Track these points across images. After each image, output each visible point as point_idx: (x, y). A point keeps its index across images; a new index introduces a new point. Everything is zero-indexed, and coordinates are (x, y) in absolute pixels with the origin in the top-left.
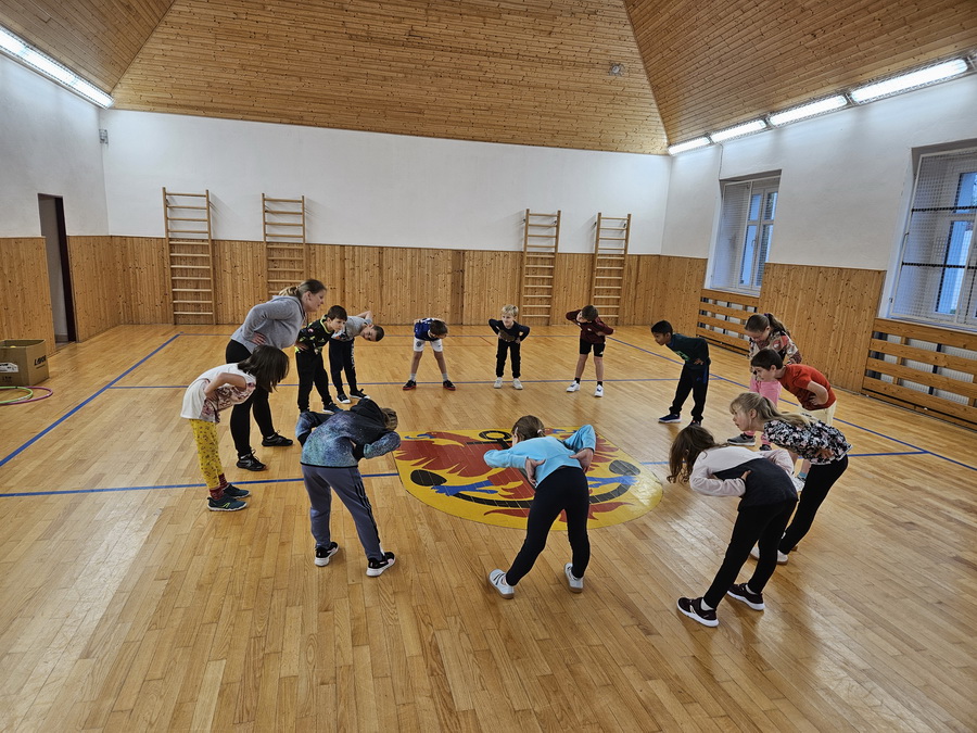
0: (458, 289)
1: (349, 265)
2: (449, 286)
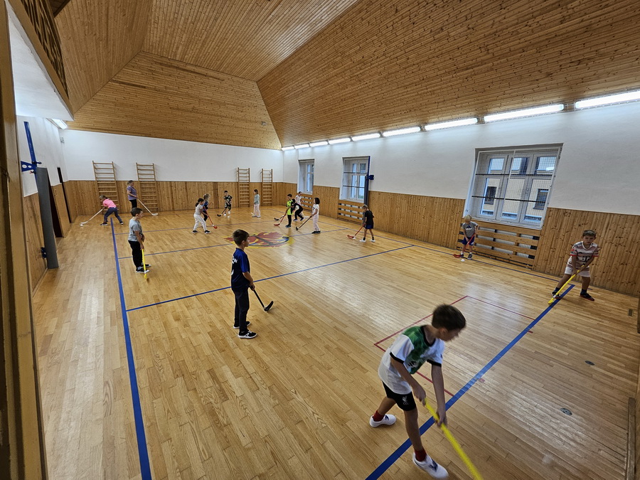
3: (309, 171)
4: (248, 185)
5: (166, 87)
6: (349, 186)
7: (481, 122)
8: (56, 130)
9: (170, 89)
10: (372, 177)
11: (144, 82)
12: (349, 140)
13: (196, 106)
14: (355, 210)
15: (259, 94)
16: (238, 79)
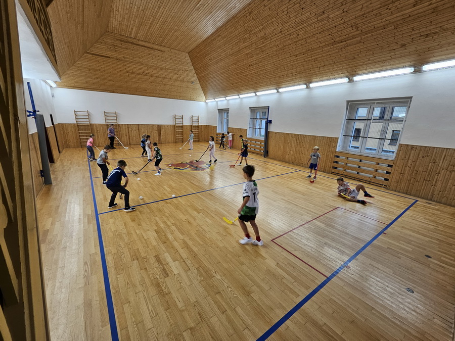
0: (159, 134)
3: (225, 117)
4: (182, 127)
5: (124, 57)
6: (254, 128)
7: (351, 81)
8: (49, 88)
9: (127, 58)
10: (270, 122)
11: (109, 54)
12: (254, 94)
13: (146, 71)
14: (258, 145)
15: (190, 61)
16: (175, 51)
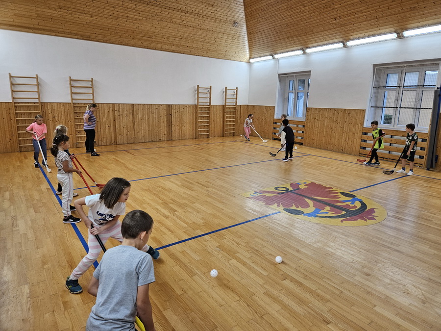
0: (170, 124)
1: (117, 114)
2: (165, 122)
